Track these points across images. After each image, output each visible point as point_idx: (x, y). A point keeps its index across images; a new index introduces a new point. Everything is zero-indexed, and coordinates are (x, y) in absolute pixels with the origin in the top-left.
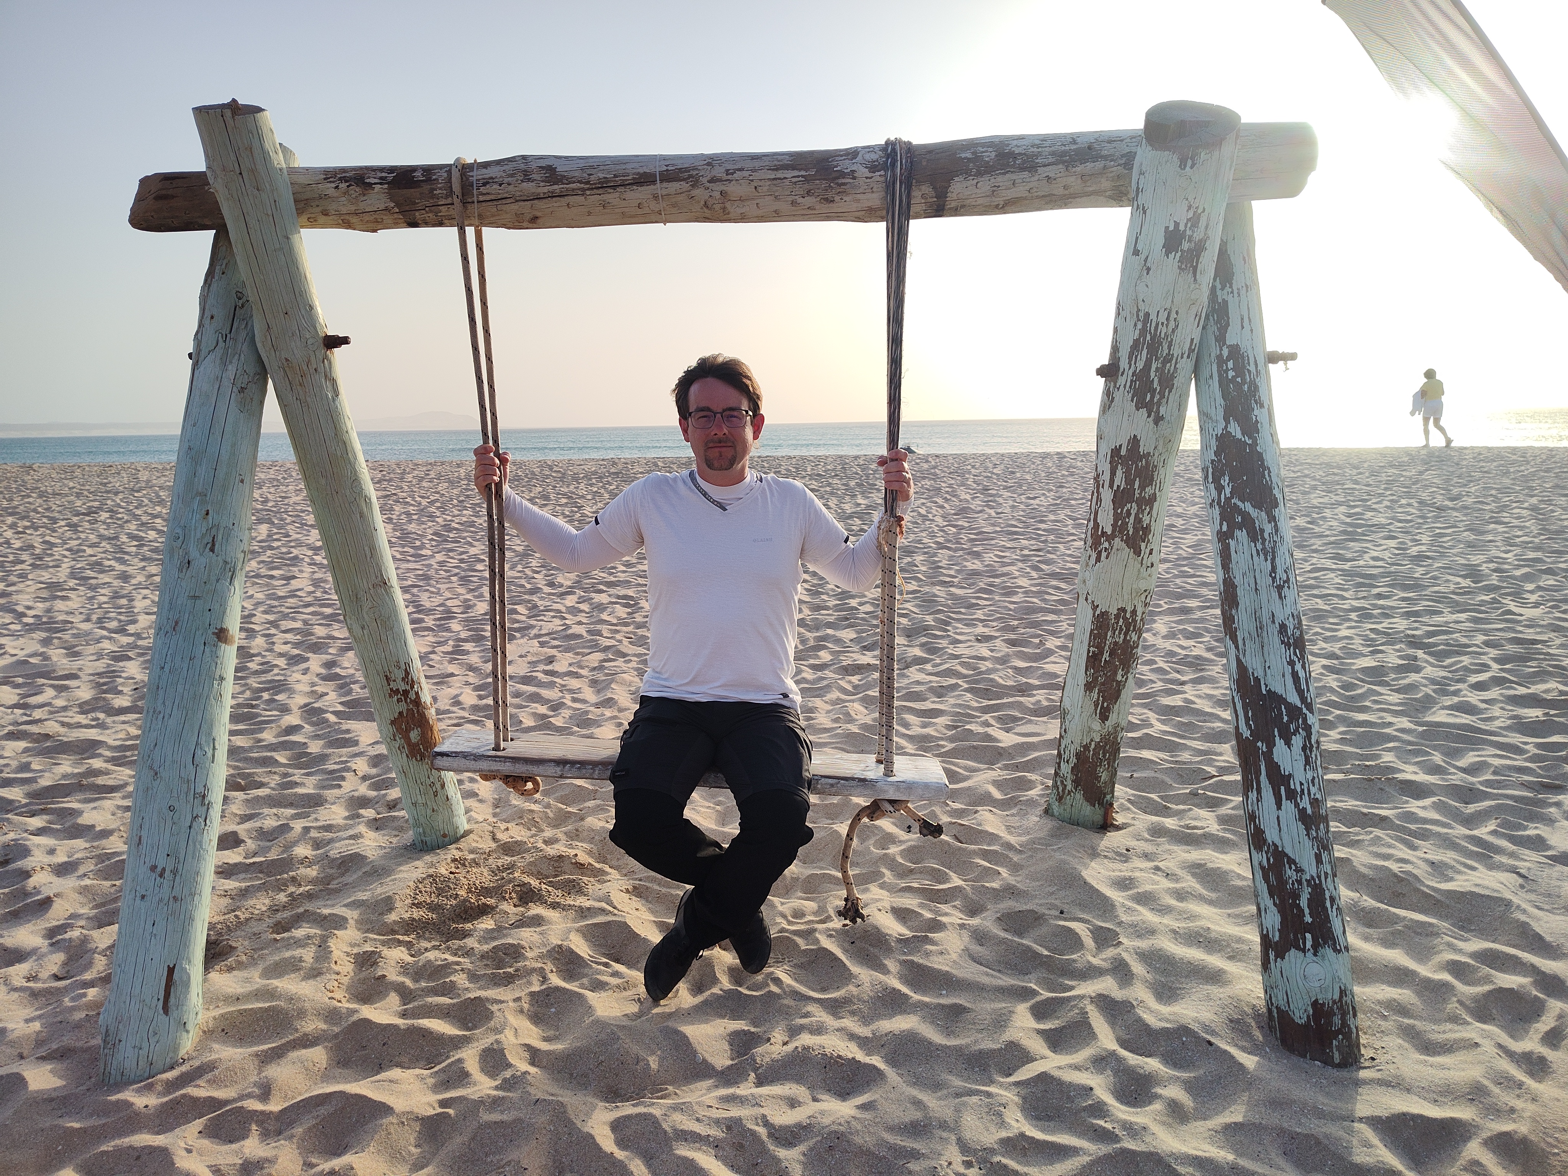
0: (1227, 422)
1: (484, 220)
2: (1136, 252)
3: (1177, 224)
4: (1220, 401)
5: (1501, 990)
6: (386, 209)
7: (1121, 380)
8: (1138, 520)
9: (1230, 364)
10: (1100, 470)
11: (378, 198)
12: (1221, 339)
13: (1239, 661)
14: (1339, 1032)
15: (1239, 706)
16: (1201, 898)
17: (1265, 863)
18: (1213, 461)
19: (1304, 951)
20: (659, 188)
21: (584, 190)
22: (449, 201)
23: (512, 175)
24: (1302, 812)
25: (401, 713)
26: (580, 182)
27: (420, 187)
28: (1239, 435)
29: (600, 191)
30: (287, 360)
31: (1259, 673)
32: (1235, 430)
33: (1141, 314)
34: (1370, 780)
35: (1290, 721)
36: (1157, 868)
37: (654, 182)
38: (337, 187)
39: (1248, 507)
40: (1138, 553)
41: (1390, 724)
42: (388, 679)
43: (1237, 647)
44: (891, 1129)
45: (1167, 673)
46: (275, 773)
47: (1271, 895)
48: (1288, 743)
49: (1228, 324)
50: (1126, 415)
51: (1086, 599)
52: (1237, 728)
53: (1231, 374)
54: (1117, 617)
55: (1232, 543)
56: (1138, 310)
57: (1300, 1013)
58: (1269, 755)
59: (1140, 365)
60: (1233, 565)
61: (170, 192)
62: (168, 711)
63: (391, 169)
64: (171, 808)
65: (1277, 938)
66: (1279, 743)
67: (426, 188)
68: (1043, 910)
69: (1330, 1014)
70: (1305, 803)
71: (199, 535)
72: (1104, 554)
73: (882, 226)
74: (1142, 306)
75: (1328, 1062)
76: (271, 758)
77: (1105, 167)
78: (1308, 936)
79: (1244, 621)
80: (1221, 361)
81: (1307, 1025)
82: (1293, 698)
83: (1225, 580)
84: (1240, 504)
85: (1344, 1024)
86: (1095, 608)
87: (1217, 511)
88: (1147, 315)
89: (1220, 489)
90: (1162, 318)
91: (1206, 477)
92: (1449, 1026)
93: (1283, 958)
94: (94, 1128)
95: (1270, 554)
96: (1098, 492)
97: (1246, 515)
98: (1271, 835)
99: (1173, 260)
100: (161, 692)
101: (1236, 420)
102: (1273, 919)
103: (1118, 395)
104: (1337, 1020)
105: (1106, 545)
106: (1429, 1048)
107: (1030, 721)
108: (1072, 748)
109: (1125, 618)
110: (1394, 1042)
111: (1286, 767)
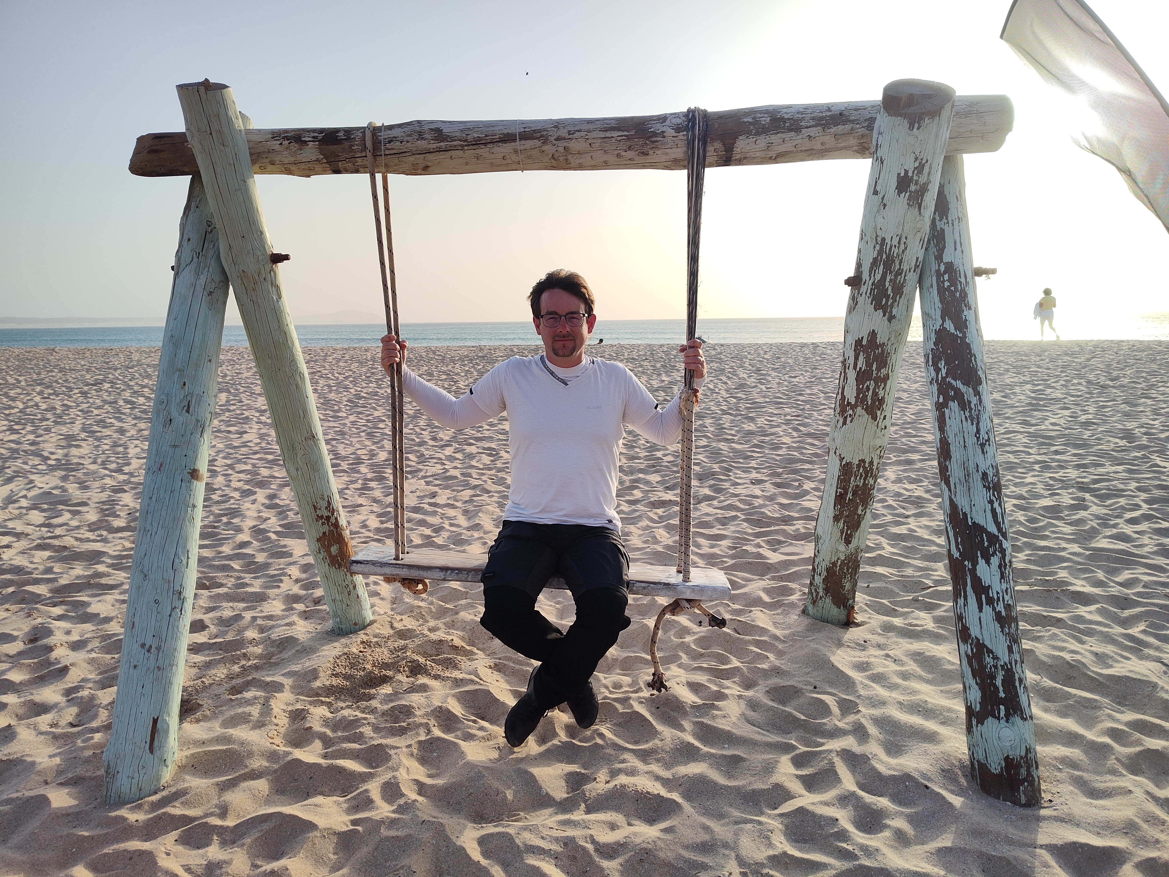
0: (944, 320)
1: (389, 169)
2: (876, 193)
3: (906, 172)
4: (938, 304)
5: (1149, 751)
6: (317, 160)
7: (863, 289)
8: (875, 394)
9: (946, 277)
10: (846, 356)
11: (311, 152)
12: (939, 258)
13: (951, 500)
14: (1025, 780)
15: (951, 534)
16: (920, 678)
17: (970, 652)
18: (932, 349)
19: (998, 718)
20: (518, 145)
21: (463, 146)
22: (363, 154)
23: (410, 135)
24: (998, 614)
25: (324, 533)
26: (460, 140)
27: (342, 144)
28: (952, 330)
29: (475, 147)
30: (243, 271)
31: (967, 510)
32: (950, 326)
33: (879, 239)
34: (1049, 591)
35: (990, 546)
36: (888, 656)
37: (514, 140)
38: (281, 144)
39: (959, 384)
40: (875, 418)
41: (1064, 549)
42: (315, 508)
43: (950, 490)
44: (687, 847)
45: (896, 509)
46: (231, 576)
47: (974, 676)
48: (988, 562)
49: (944, 247)
50: (867, 314)
51: (835, 453)
52: (949, 551)
53: (947, 284)
54: (858, 466)
55: (947, 411)
56: (877, 236)
57: (995, 766)
58: (973, 572)
59: (878, 277)
60: (947, 428)
61: (159, 147)
62: (155, 530)
63: (321, 131)
64: (156, 602)
65: (978, 709)
66: (981, 562)
67: (346, 144)
68: (801, 686)
69: (1018, 766)
70: (1000, 607)
71: (178, 400)
72: (849, 419)
73: (685, 172)
74: (879, 233)
75: (1016, 802)
76: (229, 565)
77: (852, 129)
78: (1002, 707)
79: (955, 471)
80: (939, 274)
81: (1000, 775)
82: (992, 529)
83: (941, 439)
84: (953, 382)
85: (1029, 774)
86: (842, 459)
87: (935, 387)
88: (884, 239)
89: (938, 370)
90: (895, 242)
91: (928, 362)
92: (1109, 777)
93: (982, 724)
94: (99, 836)
95: (975, 420)
96: (845, 372)
97: (957, 390)
98: (974, 631)
99: (903, 198)
100: (150, 516)
101: (950, 318)
102: (975, 695)
103: (861, 300)
104: (1023, 771)
105: (851, 412)
106: (1094, 793)
107: (791, 544)
108: (824, 565)
109: (864, 467)
110: (1067, 788)
111: (986, 580)
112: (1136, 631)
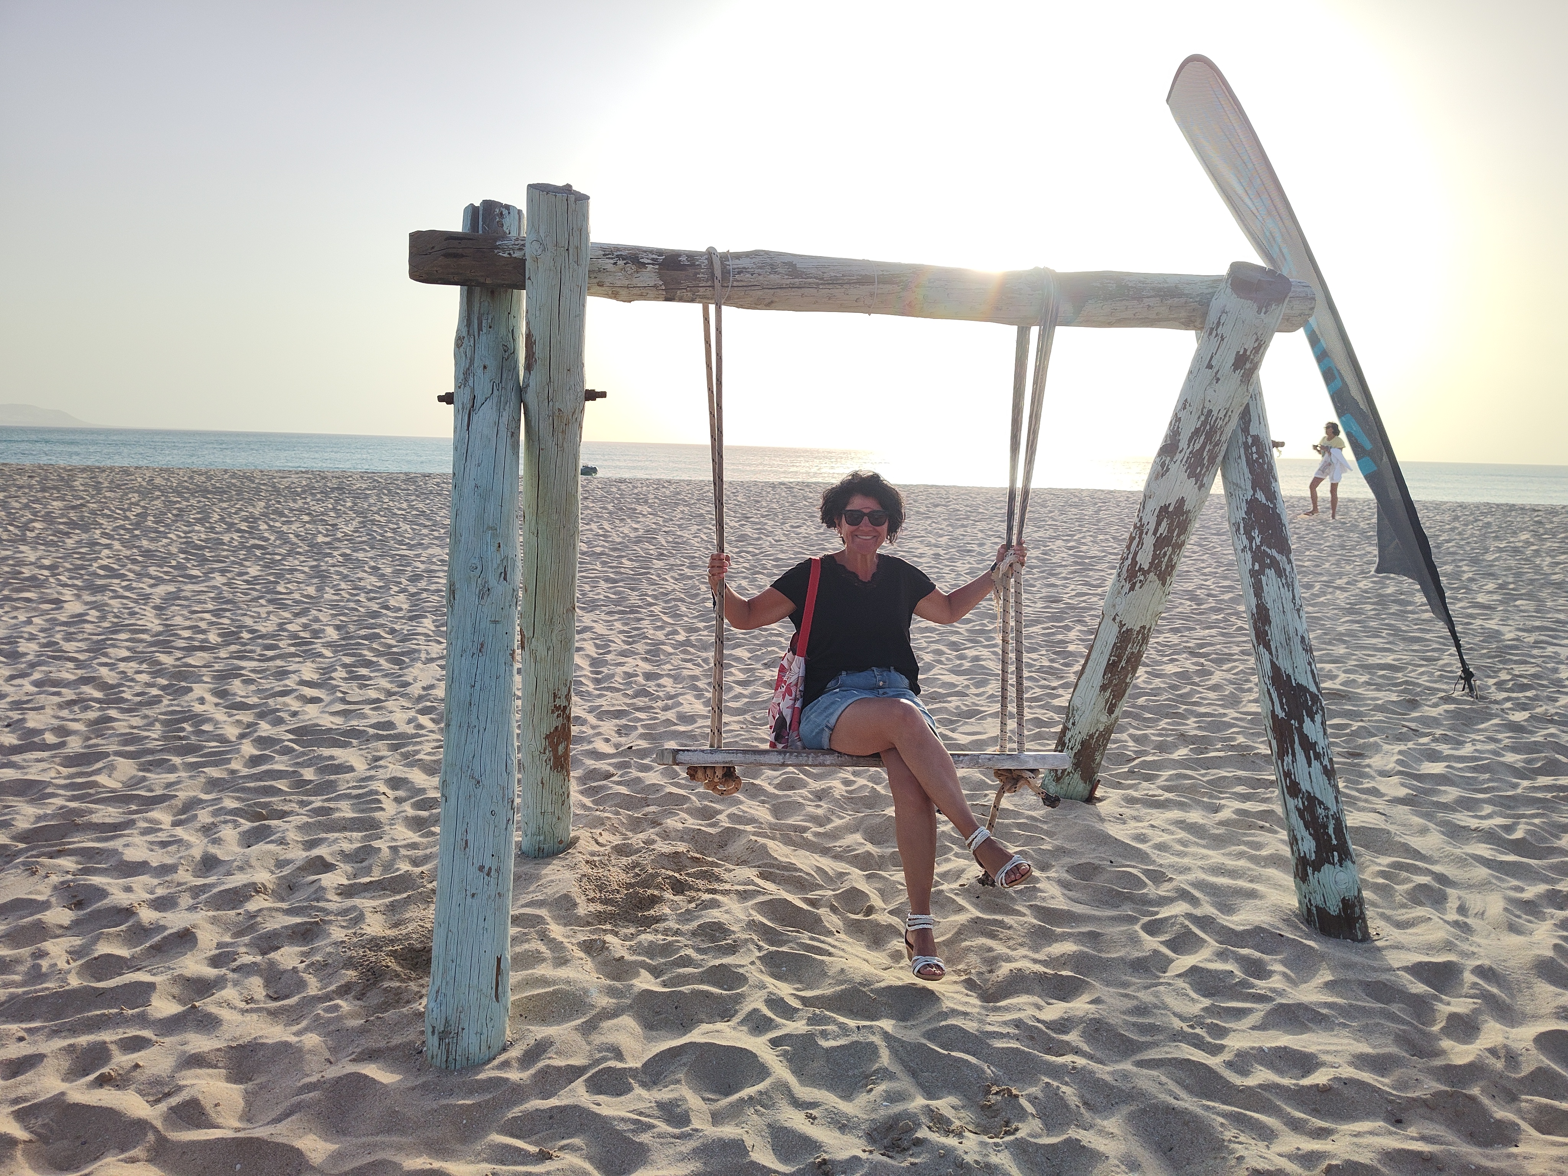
0: (1255, 491)
1: (731, 302)
2: (1210, 366)
3: (1246, 350)
4: (1248, 475)
5: (1420, 885)
6: (655, 286)
7: (1178, 457)
8: (1170, 559)
9: (1254, 449)
10: (1144, 521)
11: (649, 276)
12: (1246, 433)
13: (1272, 663)
14: (1359, 918)
15: (1275, 695)
17: (1301, 806)
18: (1243, 519)
19: (1333, 864)
21: (818, 284)
22: (709, 283)
23: (761, 268)
24: (1325, 767)
25: (557, 728)
26: (816, 278)
27: (685, 270)
28: (1264, 501)
29: (831, 286)
30: (560, 410)
31: (1290, 671)
32: (1261, 496)
33: (1205, 411)
35: (1313, 705)
37: (872, 283)
38: (615, 264)
39: (1274, 552)
40: (1164, 584)
42: (555, 696)
43: (1271, 653)
44: (1124, 1013)
47: (1307, 827)
48: (1313, 720)
49: (1250, 420)
50: (1178, 482)
51: (1114, 619)
52: (1273, 712)
53: (1255, 456)
54: (1138, 633)
55: (1264, 578)
56: (1204, 407)
57: (1334, 908)
58: (1300, 729)
59: (1197, 446)
60: (1265, 594)
61: (460, 251)
62: (482, 725)
63: (660, 252)
65: (1313, 858)
66: (1307, 720)
67: (691, 271)
69: (1354, 906)
70: (1326, 762)
71: (495, 566)
72: (1138, 585)
73: (1015, 328)
74: (1207, 404)
75: (1355, 939)
77: (1186, 302)
78: (1335, 854)
79: (1275, 634)
80: (1247, 447)
81: (1339, 916)
82: (1313, 689)
83: (1257, 606)
84: (1268, 550)
85: (1362, 913)
86: (1121, 625)
87: (1249, 556)
88: (1211, 411)
89: (1251, 539)
90: (1221, 415)
91: (1238, 530)
92: (1404, 911)
93: (1319, 871)
95: (1290, 586)
96: (1140, 537)
97: (1273, 558)
98: (1305, 786)
99: (1236, 374)
100: (474, 709)
101: (1261, 489)
102: (1308, 845)
103: (1173, 468)
104: (1357, 909)
105: (1142, 578)
106: (1401, 925)
108: (1079, 738)
109: (1143, 634)
110: (1382, 923)
111: (1313, 737)
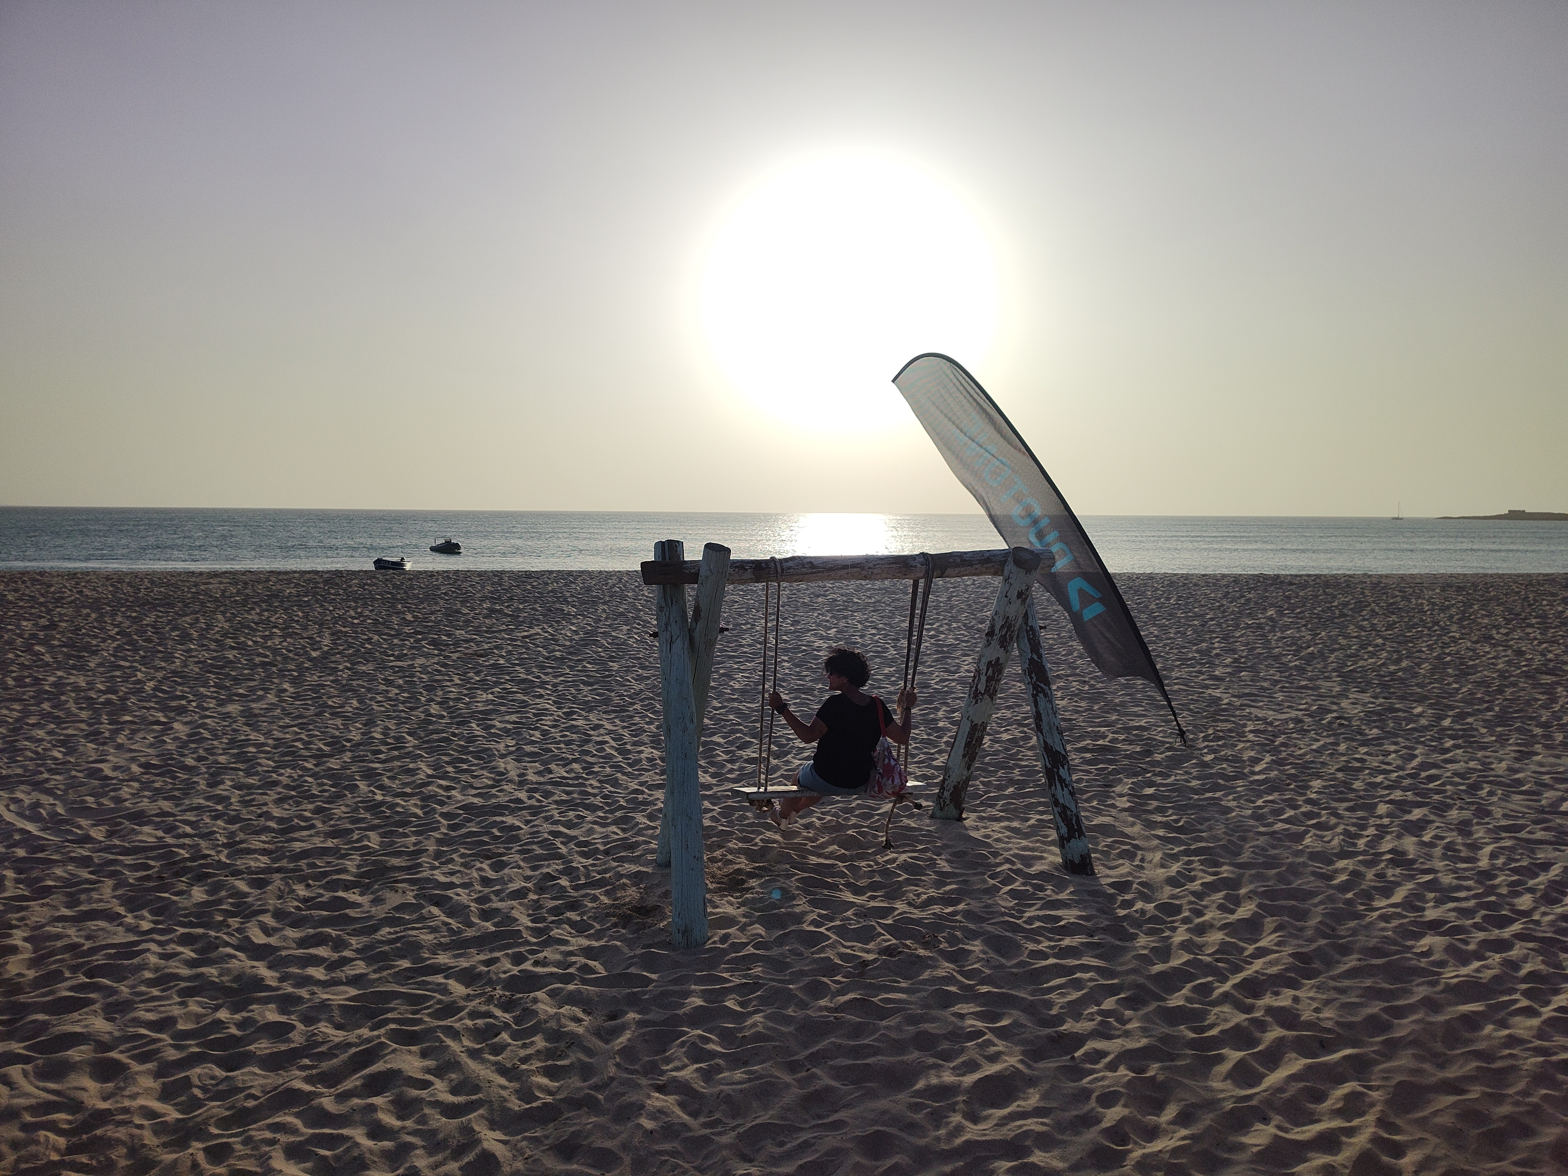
0: (1032, 654)
2: (1007, 596)
4: (1029, 646)
7: (993, 637)
9: (1031, 631)
10: (981, 669)
12: (1026, 624)
13: (1044, 740)
14: (1089, 864)
15: (1046, 757)
17: (1060, 810)
18: (1028, 668)
19: (1076, 839)
20: (849, 570)
21: (823, 571)
22: (775, 575)
23: (798, 566)
24: (1069, 791)
26: (822, 568)
27: (764, 570)
28: (1037, 659)
29: (829, 572)
31: (1052, 744)
32: (1035, 657)
33: (1006, 617)
35: (1062, 759)
38: (734, 570)
39: (1042, 685)
40: (992, 700)
43: (1043, 736)
47: (1063, 821)
48: (1063, 768)
50: (996, 650)
52: (1045, 764)
53: (1032, 634)
55: (1038, 698)
57: (1077, 860)
58: (1058, 773)
59: (1004, 632)
60: (1039, 706)
63: (753, 562)
65: (1067, 836)
66: (1060, 767)
67: (767, 570)
72: (979, 700)
74: (1007, 613)
75: (1088, 873)
77: (993, 565)
78: (1077, 833)
79: (1045, 726)
80: (1027, 632)
81: (1080, 864)
82: (1063, 752)
83: (1036, 712)
84: (1040, 684)
86: (971, 722)
87: (1030, 686)
88: (1009, 617)
89: (1032, 678)
91: (1025, 674)
93: (1070, 843)
95: (1051, 702)
97: (1041, 688)
98: (1061, 801)
99: (1020, 600)
101: (1035, 653)
102: (1064, 830)
103: (992, 642)
105: (981, 697)
108: (952, 784)
110: (1100, 866)
111: (1064, 777)
112: (1095, 803)
